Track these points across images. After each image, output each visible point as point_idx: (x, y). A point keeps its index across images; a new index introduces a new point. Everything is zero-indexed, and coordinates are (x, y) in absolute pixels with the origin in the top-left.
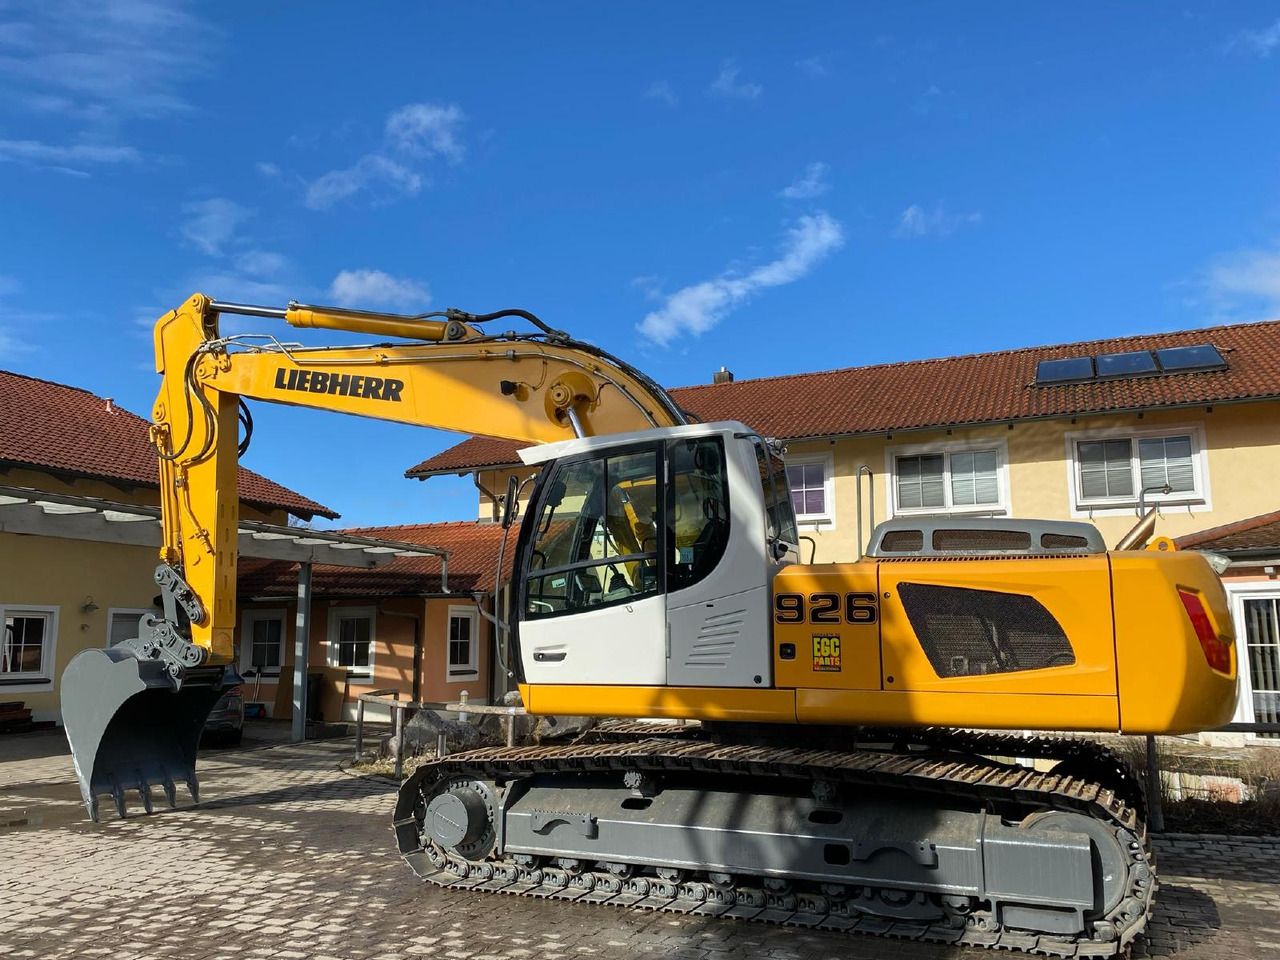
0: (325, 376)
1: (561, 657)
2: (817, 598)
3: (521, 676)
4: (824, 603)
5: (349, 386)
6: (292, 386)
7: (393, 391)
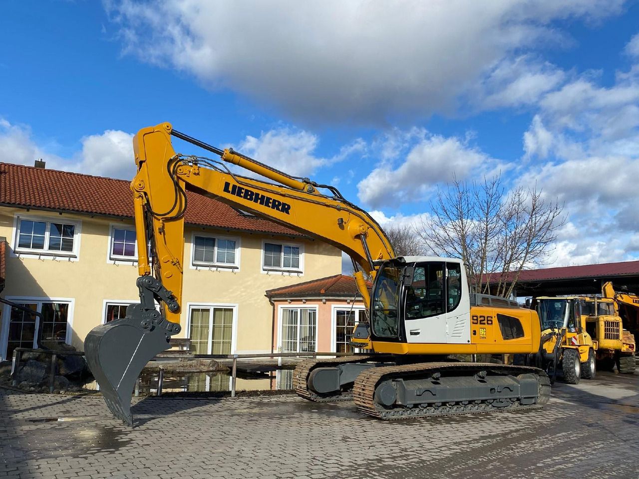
0: (252, 193)
1: (418, 333)
2: (481, 317)
3: (404, 340)
4: (482, 318)
5: (265, 201)
6: (233, 193)
7: (286, 209)
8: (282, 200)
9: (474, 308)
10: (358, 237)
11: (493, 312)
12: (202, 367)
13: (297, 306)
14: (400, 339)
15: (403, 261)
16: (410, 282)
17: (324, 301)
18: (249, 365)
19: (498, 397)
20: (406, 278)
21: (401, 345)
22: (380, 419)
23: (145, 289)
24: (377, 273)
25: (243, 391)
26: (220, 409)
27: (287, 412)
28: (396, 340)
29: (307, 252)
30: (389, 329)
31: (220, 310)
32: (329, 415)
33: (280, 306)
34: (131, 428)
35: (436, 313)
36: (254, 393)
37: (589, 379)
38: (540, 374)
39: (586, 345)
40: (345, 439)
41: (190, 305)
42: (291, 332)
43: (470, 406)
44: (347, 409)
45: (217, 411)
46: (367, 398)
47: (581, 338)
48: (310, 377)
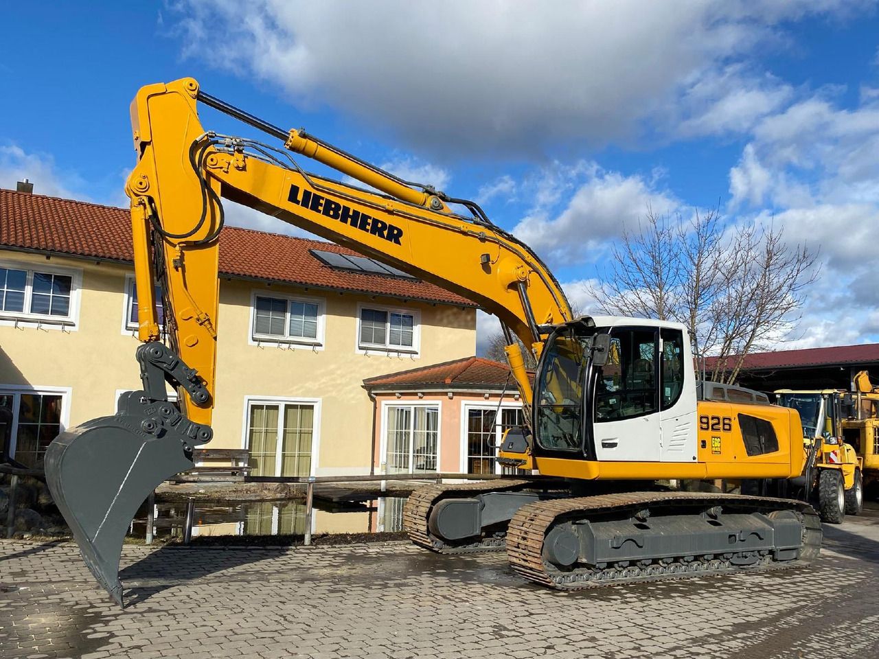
0: (338, 206)
1: (615, 445)
2: (713, 418)
3: (593, 457)
4: (715, 421)
5: (359, 221)
6: (305, 204)
7: (395, 235)
8: (389, 220)
9: (702, 404)
10: (513, 286)
11: (731, 410)
12: (266, 492)
13: (410, 403)
14: (585, 455)
15: (590, 324)
16: (603, 359)
17: (450, 395)
18: (336, 490)
19: (740, 549)
20: (596, 352)
21: (586, 464)
22: (553, 590)
23: (149, 365)
24: (544, 346)
25: (324, 535)
26: (283, 567)
27: (396, 573)
28: (578, 456)
29: (425, 321)
30: (565, 437)
31: (295, 407)
32: (466, 579)
33: (383, 402)
34: (119, 607)
35: (642, 412)
36: (342, 539)
37: (854, 514)
38: (805, 510)
39: (849, 463)
40: (498, 631)
41: (249, 400)
42: (401, 440)
43: (695, 564)
44: (493, 568)
45: (278, 572)
46: (531, 553)
47: (842, 453)
48: (432, 514)
